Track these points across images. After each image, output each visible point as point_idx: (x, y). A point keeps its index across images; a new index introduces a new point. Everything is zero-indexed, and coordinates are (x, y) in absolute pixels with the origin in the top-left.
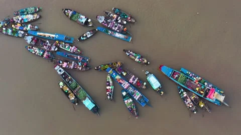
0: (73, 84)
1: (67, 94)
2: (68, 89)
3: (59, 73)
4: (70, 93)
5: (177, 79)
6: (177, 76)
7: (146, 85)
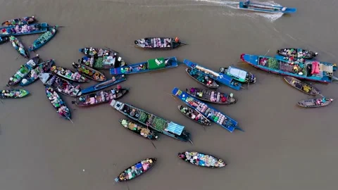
0: (142, 116)
1: (138, 132)
2: (136, 126)
3: (118, 109)
4: (141, 130)
5: (267, 65)
6: (265, 62)
7: (233, 97)
